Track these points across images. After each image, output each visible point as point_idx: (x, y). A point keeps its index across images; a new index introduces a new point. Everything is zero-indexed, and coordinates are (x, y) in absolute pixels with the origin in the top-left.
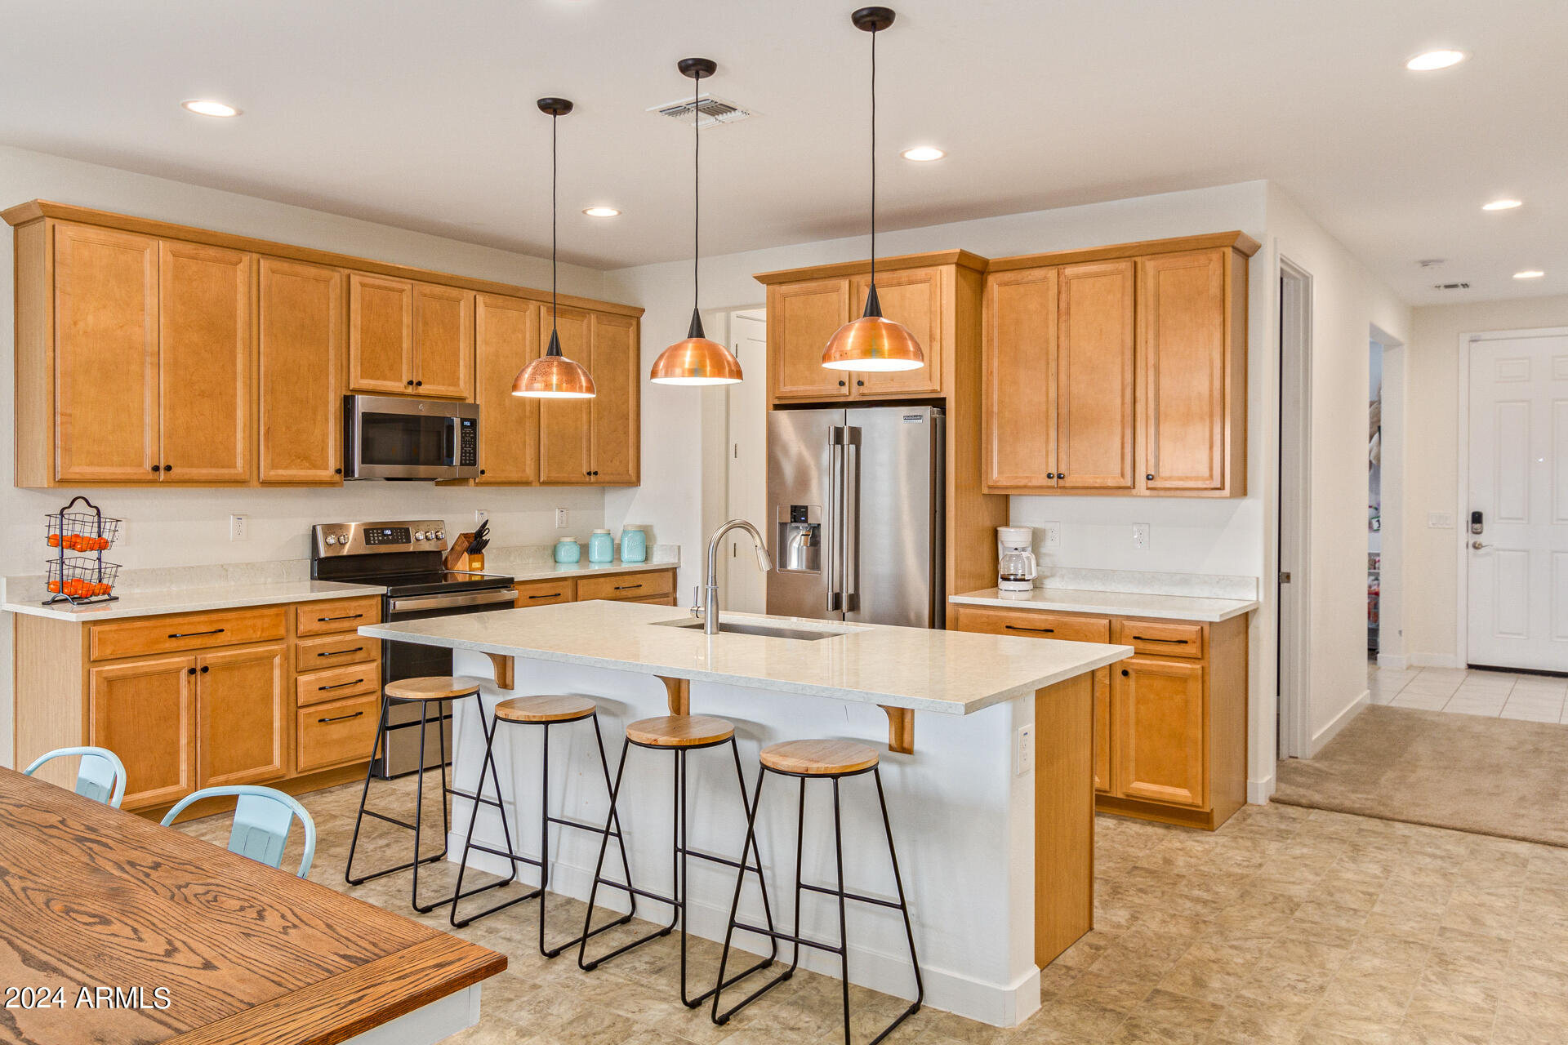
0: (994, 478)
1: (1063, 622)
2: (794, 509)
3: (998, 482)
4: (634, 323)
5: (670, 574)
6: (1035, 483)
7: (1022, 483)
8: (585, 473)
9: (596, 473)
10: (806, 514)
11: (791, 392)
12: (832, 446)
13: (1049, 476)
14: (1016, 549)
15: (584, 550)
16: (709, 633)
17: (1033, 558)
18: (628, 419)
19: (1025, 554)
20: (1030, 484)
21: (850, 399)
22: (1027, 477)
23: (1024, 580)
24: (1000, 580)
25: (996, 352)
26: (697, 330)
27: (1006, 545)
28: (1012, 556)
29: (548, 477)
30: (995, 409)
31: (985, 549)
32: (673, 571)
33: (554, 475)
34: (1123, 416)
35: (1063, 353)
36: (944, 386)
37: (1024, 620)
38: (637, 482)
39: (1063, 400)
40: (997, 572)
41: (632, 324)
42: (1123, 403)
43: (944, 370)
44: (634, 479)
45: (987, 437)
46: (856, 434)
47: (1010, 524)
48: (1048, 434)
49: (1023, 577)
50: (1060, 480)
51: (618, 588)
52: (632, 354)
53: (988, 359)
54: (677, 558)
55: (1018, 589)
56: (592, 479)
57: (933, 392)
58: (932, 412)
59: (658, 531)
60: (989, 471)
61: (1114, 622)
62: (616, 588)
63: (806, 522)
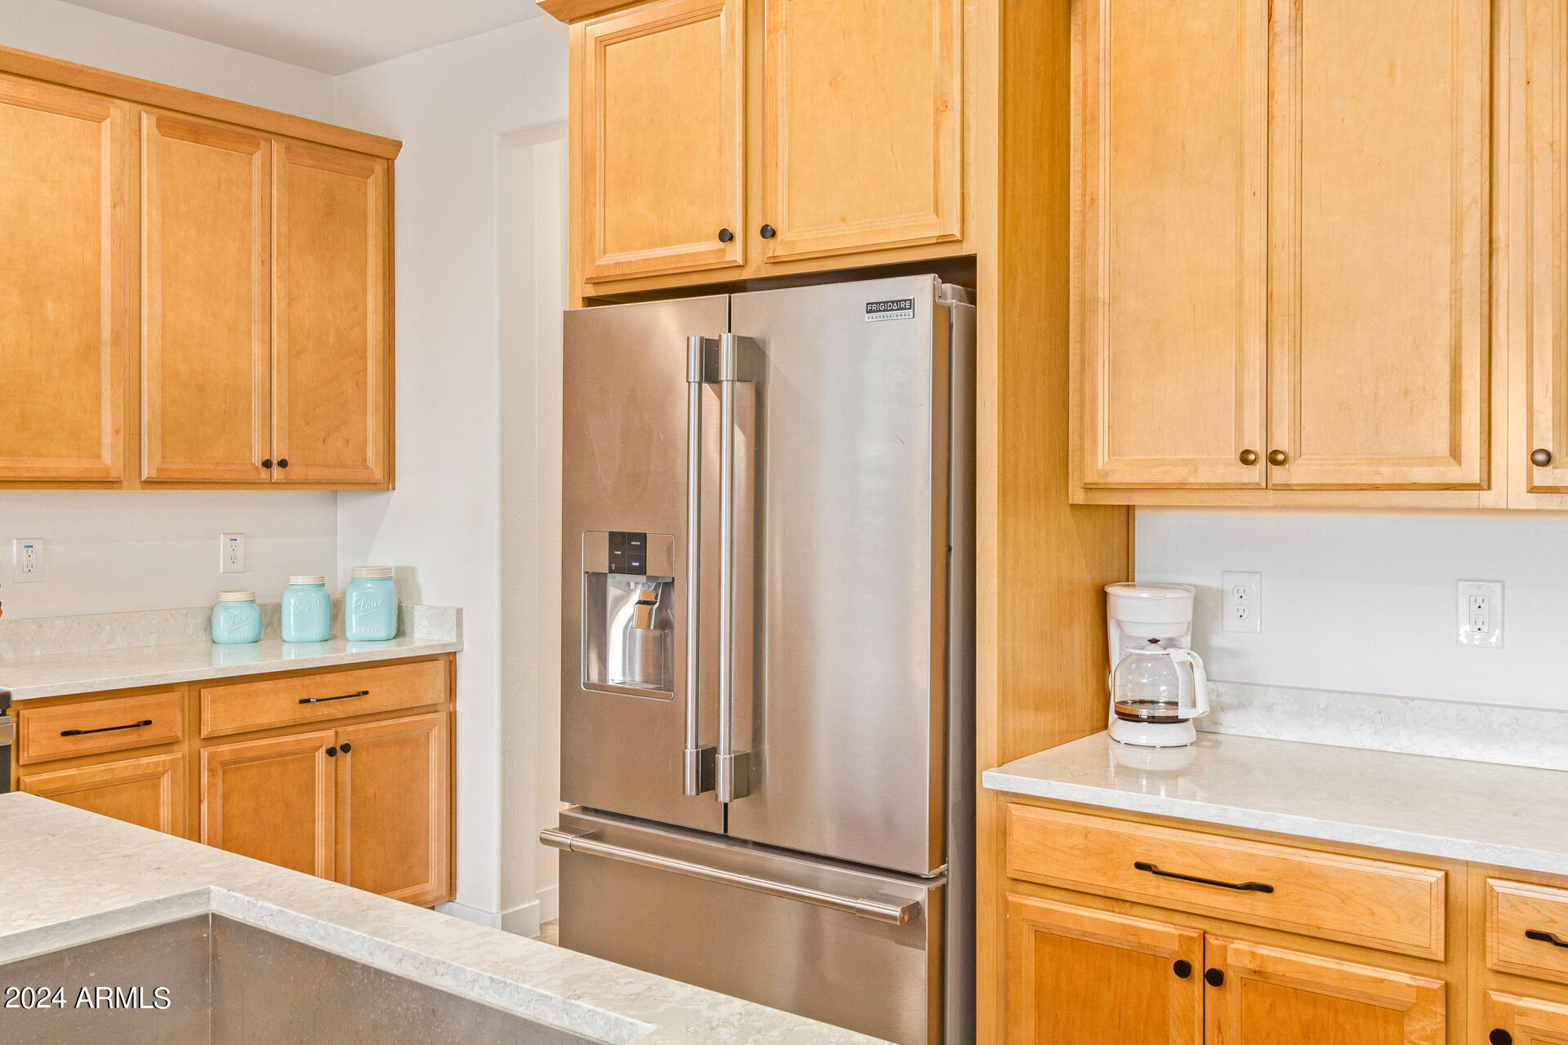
0: (1100, 464)
1: (1300, 865)
2: (619, 540)
3: (1107, 474)
4: (379, 168)
5: (441, 665)
6: (1204, 476)
7: (1174, 475)
8: (258, 463)
9: (283, 464)
10: (642, 552)
11: (618, 264)
12: (694, 387)
13: (1245, 458)
14: (1154, 641)
15: (270, 619)
17: (1198, 661)
18: (363, 356)
19: (1178, 656)
20: (1192, 480)
21: (746, 274)
22: (1184, 462)
23: (1174, 720)
24: (1113, 716)
25: (1104, 148)
27: (1132, 631)
28: (1141, 659)
29: (159, 470)
30: (1103, 293)
31: (1080, 636)
32: (450, 660)
33: (178, 466)
34: (1456, 292)
35: (1284, 134)
36: (972, 224)
37: (1184, 850)
38: (389, 479)
39: (1282, 257)
40: (1106, 696)
41: (372, 171)
42: (1456, 258)
43: (972, 192)
44: (378, 474)
45: (1083, 361)
46: (752, 353)
47: (1137, 576)
48: (1241, 350)
49: (1171, 713)
50: (1275, 467)
51: (307, 701)
52: (373, 229)
53: (1085, 166)
54: (454, 634)
55: (1158, 742)
56: (277, 473)
57: (944, 241)
58: (937, 295)
59: (422, 578)
60: (1087, 446)
61: (1458, 879)
62: (302, 702)
63: (642, 570)
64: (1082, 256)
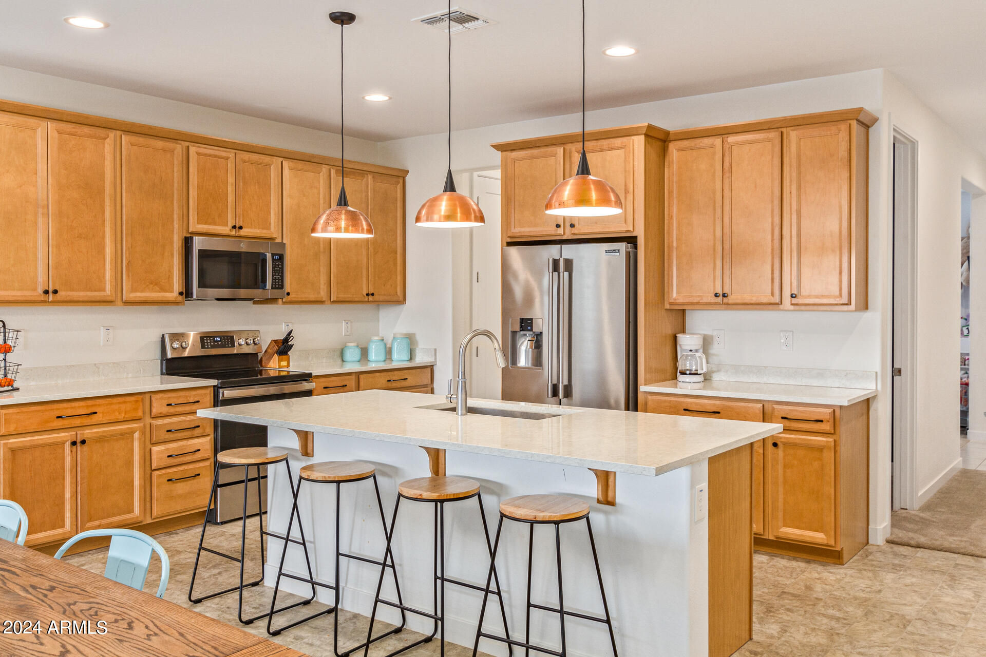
0: (674, 296)
1: (727, 406)
2: (523, 321)
3: (676, 299)
4: (401, 181)
5: (429, 370)
6: (705, 300)
7: (696, 300)
8: (365, 294)
9: (373, 294)
10: (531, 325)
11: (520, 232)
12: (551, 274)
13: (716, 295)
14: (691, 351)
15: (364, 352)
16: (460, 414)
17: (704, 357)
18: (396, 253)
19: (697, 355)
20: (701, 301)
21: (565, 237)
22: (699, 296)
23: (696, 374)
24: (678, 374)
25: (675, 201)
26: (450, 186)
27: (683, 348)
28: (687, 356)
29: (337, 297)
30: (675, 244)
31: (668, 350)
32: (431, 367)
33: (342, 296)
34: (772, 249)
35: (727, 201)
36: (636, 226)
37: (696, 404)
38: (404, 301)
39: (726, 237)
40: (676, 369)
41: (399, 182)
42: (773, 240)
43: (636, 218)
44: (401, 298)
45: (669, 265)
46: (569, 264)
47: (686, 331)
48: (715, 263)
49: (696, 372)
50: (724, 298)
51: (390, 381)
52: (399, 204)
53: (669, 206)
54: (434, 358)
55: (692, 381)
56: (370, 298)
57: (628, 231)
58: (627, 248)
59: (419, 338)
60: (670, 292)
61: (766, 406)
62: (388, 381)
63: (531, 330)
64: (669, 233)
